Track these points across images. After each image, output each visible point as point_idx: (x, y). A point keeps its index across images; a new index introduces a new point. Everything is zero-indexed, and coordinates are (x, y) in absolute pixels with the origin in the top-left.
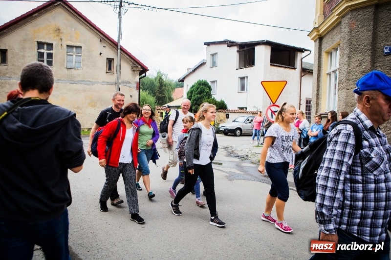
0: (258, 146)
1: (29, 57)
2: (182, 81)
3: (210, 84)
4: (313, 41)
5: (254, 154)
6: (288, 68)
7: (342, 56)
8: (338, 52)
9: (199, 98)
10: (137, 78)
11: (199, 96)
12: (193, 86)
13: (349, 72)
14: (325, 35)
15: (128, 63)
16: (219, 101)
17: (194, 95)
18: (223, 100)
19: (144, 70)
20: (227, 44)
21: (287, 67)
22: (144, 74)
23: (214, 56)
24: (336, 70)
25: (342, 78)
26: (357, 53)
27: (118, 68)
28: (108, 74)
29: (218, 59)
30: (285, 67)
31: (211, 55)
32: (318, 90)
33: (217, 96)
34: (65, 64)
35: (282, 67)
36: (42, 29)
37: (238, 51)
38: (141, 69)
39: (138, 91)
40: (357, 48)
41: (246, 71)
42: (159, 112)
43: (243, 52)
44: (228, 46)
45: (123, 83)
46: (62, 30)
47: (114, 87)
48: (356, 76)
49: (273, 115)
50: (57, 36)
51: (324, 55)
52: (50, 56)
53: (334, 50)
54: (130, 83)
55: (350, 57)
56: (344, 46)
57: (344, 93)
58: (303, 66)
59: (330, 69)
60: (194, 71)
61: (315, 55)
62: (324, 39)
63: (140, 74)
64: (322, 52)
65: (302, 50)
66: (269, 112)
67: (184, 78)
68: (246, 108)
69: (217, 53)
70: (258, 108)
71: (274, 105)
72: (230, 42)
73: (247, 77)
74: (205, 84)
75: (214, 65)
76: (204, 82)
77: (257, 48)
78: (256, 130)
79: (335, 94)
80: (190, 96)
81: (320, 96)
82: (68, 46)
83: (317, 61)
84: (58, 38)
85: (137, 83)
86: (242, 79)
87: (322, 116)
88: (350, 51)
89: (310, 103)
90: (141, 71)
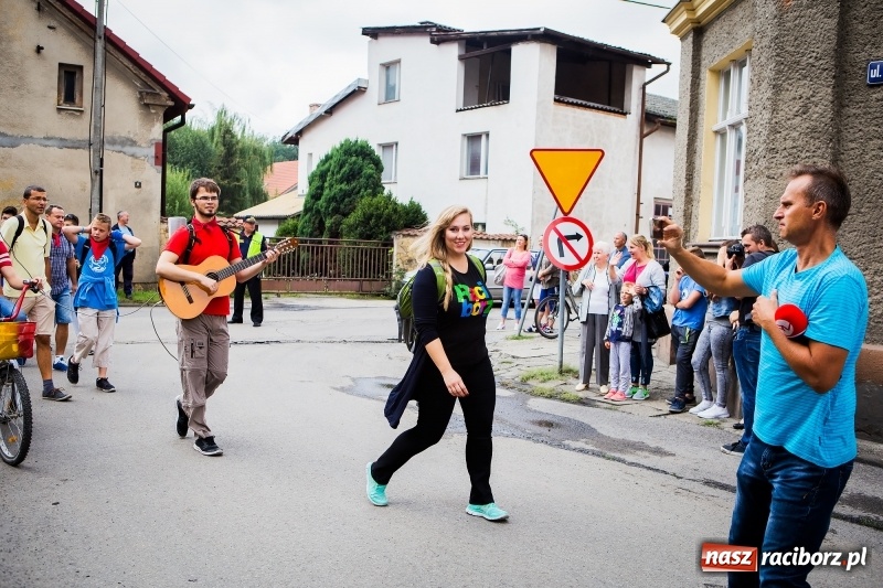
0: (519, 337)
2: (294, 140)
3: (378, 152)
5: (510, 359)
6: (606, 110)
7: (756, 83)
8: (746, 70)
9: (347, 194)
10: (157, 131)
11: (343, 186)
12: (328, 158)
13: (774, 131)
14: (711, 23)
15: (128, 81)
16: (406, 202)
17: (331, 186)
18: (416, 200)
19: (179, 105)
20: (430, 33)
21: (602, 109)
22: (178, 119)
23: (394, 71)
24: (741, 123)
25: (756, 145)
26: (797, 75)
27: (97, 97)
28: (63, 113)
29: (405, 79)
30: (598, 109)
31: (383, 65)
32: (690, 178)
33: (400, 187)
35: (589, 107)
37: (461, 58)
38: (171, 103)
39: (160, 168)
40: (798, 63)
41: (484, 118)
43: (478, 60)
44: (432, 41)
45: (113, 142)
47: (85, 153)
48: (794, 140)
49: (564, 245)
51: (707, 78)
53: (735, 66)
54: (133, 143)
55: (777, 89)
56: (762, 54)
57: (760, 189)
58: (648, 105)
59: (725, 118)
60: (330, 111)
61: (682, 76)
62: (708, 34)
63: (167, 117)
64: (703, 69)
65: (645, 61)
66: (553, 237)
67: (300, 133)
68: (484, 226)
69: (399, 62)
70: (520, 227)
71: (567, 219)
72: (440, 29)
73: (487, 135)
74: (364, 152)
75: (390, 95)
76: (362, 147)
78: (511, 290)
79: (737, 190)
80: (318, 188)
81: (695, 196)
83: (688, 93)
85: (157, 144)
86: (474, 138)
87: (704, 250)
88: (779, 72)
89: (665, 213)
90: (170, 107)
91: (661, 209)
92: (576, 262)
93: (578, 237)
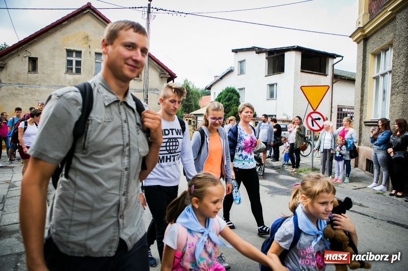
1: (58, 64)
2: (209, 88)
3: (238, 91)
4: (356, 43)
6: (319, 74)
8: (389, 52)
11: (227, 103)
12: (221, 94)
14: (372, 35)
15: (156, 69)
19: (172, 77)
20: (256, 50)
23: (242, 63)
24: (386, 73)
25: (397, 81)
27: (146, 74)
28: (136, 81)
29: (247, 67)
30: (316, 74)
31: (239, 62)
32: (362, 96)
34: (93, 72)
36: (71, 37)
37: (266, 58)
38: (170, 76)
41: (275, 78)
42: (187, 120)
43: (273, 58)
44: (256, 53)
45: (151, 90)
46: (90, 38)
47: (142, 94)
49: (314, 122)
50: (86, 43)
51: (370, 58)
52: (78, 63)
54: (157, 90)
57: (400, 99)
58: (334, 72)
59: (378, 72)
60: (221, 78)
61: (358, 57)
62: (370, 40)
64: (367, 54)
65: (333, 56)
66: (310, 119)
67: (211, 86)
68: (275, 116)
69: (245, 60)
70: (288, 116)
71: (315, 112)
72: (259, 48)
73: (276, 84)
74: (233, 91)
75: (242, 72)
76: (233, 89)
77: (287, 54)
79: (385, 100)
82: (96, 53)
83: (362, 63)
84: (86, 46)
86: (271, 85)
89: (341, 110)
90: (169, 78)
91: (340, 109)
92: (319, 128)
93: (319, 119)
